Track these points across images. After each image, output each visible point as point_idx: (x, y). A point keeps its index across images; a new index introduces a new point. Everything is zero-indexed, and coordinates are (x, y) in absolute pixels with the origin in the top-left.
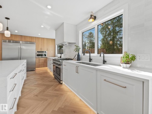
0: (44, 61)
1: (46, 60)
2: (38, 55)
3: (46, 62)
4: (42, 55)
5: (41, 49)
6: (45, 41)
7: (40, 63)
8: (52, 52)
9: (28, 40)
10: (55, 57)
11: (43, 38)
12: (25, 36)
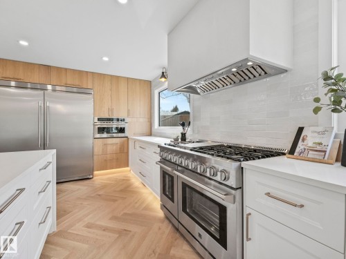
0: (120, 149)
1: (126, 146)
2: (101, 130)
3: (125, 151)
4: (108, 130)
5: (111, 110)
6: (123, 86)
7: (108, 156)
8: (141, 120)
9: (70, 81)
10: (150, 134)
11: (118, 78)
12: (59, 69)
